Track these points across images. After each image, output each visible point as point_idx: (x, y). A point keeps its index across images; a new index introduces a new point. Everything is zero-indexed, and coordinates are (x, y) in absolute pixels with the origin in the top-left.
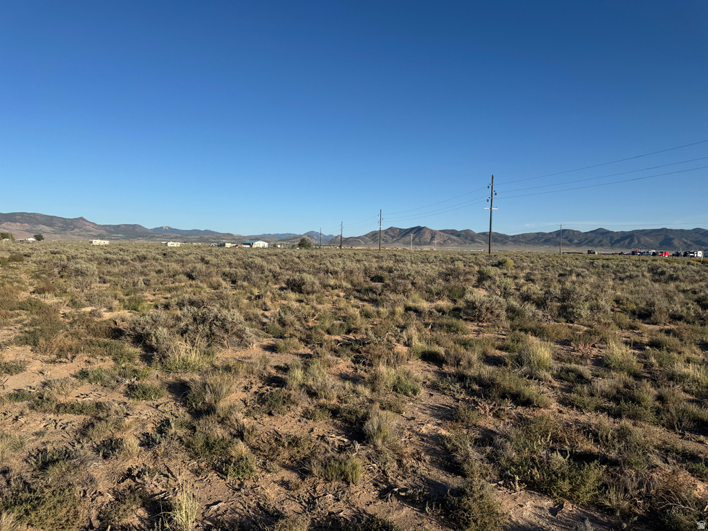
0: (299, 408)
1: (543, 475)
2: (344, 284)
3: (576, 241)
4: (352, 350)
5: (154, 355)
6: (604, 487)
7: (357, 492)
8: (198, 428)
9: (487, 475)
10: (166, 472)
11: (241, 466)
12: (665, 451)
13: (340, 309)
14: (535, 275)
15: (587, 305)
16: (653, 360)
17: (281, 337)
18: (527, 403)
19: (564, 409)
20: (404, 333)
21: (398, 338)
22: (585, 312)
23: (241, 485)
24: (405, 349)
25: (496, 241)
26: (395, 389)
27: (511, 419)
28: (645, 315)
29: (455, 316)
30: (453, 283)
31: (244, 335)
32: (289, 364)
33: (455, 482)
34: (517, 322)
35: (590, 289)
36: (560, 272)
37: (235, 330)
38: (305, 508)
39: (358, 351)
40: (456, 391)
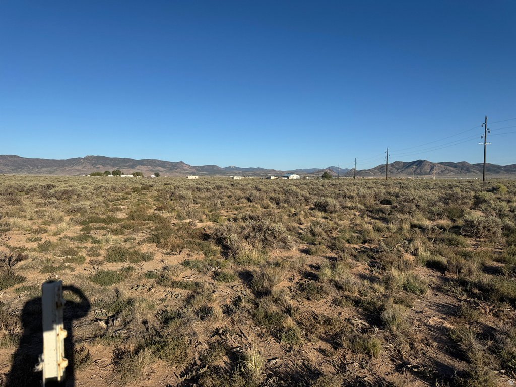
0: (330, 297)
2: (359, 206)
4: (368, 256)
5: (229, 252)
7: (377, 364)
8: (260, 305)
9: (489, 364)
10: (240, 333)
11: (290, 334)
13: (356, 225)
17: (313, 244)
20: (411, 245)
21: (406, 248)
23: (291, 348)
24: (413, 258)
25: (489, 170)
26: (405, 288)
27: (510, 319)
29: (454, 232)
30: (452, 206)
31: (287, 241)
32: (320, 263)
33: (460, 366)
34: (512, 238)
37: (280, 238)
38: (338, 371)
39: (372, 257)
40: (458, 293)
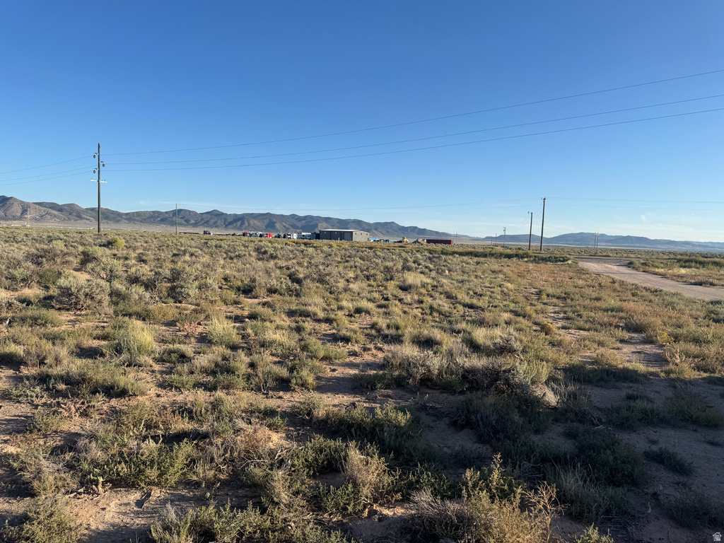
1: (130, 468)
3: (192, 222)
6: (192, 462)
9: (64, 487)
12: (251, 413)
14: (147, 255)
15: (197, 283)
16: (249, 331)
18: (123, 393)
19: (162, 392)
22: (193, 291)
25: (107, 218)
27: (102, 414)
28: (248, 291)
29: (44, 306)
34: (121, 306)
35: (200, 269)
36: (175, 252)
40: (35, 395)
